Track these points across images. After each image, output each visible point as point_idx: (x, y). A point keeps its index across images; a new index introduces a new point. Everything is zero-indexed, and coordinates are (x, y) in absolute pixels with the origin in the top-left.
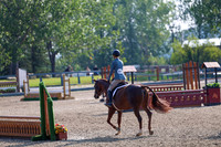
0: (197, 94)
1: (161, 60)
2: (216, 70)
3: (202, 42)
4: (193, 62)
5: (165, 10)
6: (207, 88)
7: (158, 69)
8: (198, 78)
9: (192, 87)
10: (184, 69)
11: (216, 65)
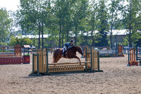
0: (20, 58)
1: (6, 44)
2: (29, 48)
3: (23, 36)
4: (19, 45)
5: (8, 22)
6: (24, 56)
7: (4, 47)
8: (21, 52)
9: (18, 56)
10: (15, 48)
11: (29, 46)
